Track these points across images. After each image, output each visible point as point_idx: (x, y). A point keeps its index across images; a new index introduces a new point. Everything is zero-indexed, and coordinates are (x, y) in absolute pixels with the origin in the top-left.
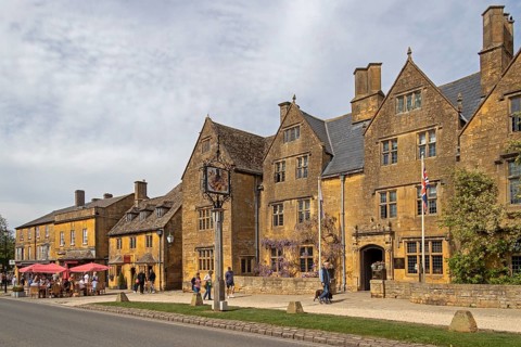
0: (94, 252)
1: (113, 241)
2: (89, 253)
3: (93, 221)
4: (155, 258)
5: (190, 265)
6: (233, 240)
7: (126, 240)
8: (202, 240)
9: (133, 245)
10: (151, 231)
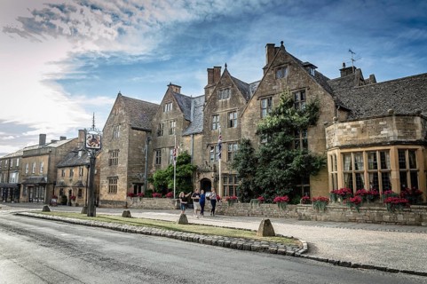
0: (46, 178)
1: (60, 171)
2: (43, 179)
3: (47, 157)
4: (84, 183)
5: (104, 189)
6: (128, 173)
7: (67, 171)
8: (112, 173)
9: (71, 174)
10: (82, 165)
